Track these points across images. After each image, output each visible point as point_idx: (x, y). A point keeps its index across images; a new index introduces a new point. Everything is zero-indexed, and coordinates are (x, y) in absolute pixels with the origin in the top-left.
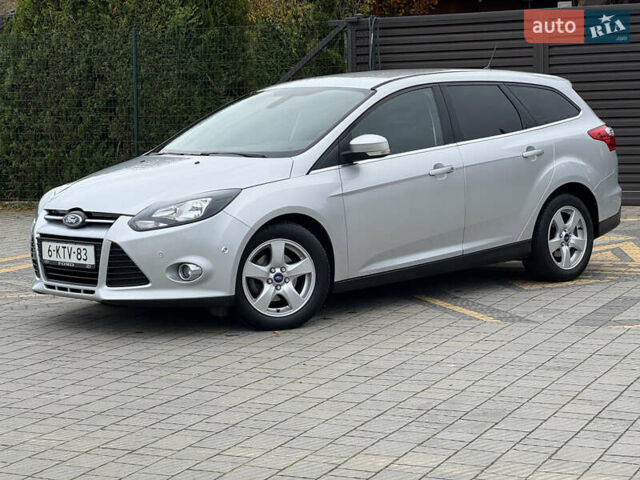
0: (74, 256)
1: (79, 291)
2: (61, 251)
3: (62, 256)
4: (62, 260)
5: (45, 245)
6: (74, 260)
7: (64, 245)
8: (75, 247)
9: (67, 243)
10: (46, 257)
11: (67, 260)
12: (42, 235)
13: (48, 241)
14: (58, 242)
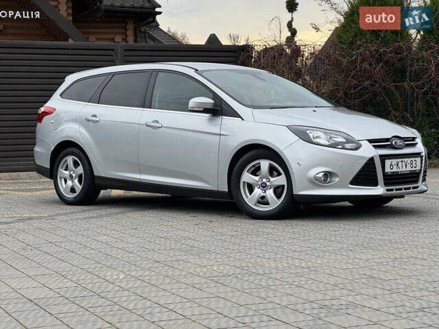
0: (409, 166)
1: (409, 188)
2: (400, 165)
3: (401, 167)
4: (401, 170)
5: (388, 162)
6: (409, 169)
7: (402, 160)
8: (409, 160)
9: (403, 158)
10: (388, 170)
11: (404, 169)
12: (380, 156)
13: (390, 159)
14: (397, 158)
